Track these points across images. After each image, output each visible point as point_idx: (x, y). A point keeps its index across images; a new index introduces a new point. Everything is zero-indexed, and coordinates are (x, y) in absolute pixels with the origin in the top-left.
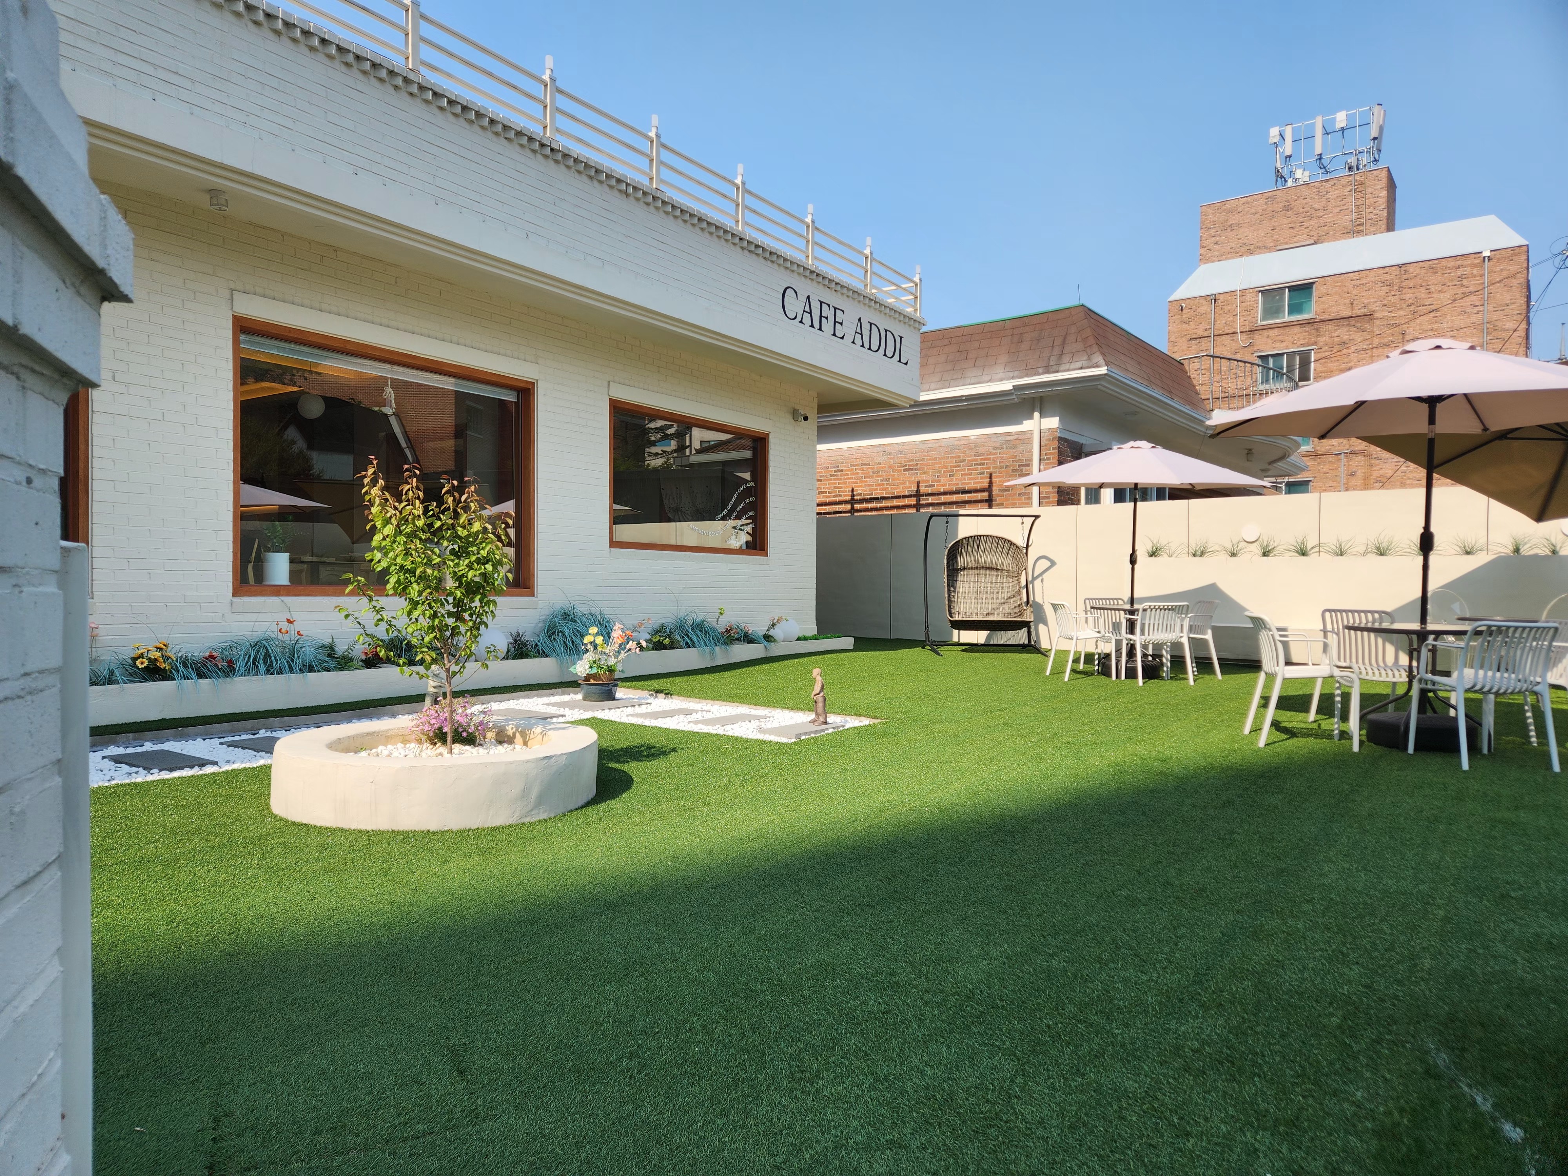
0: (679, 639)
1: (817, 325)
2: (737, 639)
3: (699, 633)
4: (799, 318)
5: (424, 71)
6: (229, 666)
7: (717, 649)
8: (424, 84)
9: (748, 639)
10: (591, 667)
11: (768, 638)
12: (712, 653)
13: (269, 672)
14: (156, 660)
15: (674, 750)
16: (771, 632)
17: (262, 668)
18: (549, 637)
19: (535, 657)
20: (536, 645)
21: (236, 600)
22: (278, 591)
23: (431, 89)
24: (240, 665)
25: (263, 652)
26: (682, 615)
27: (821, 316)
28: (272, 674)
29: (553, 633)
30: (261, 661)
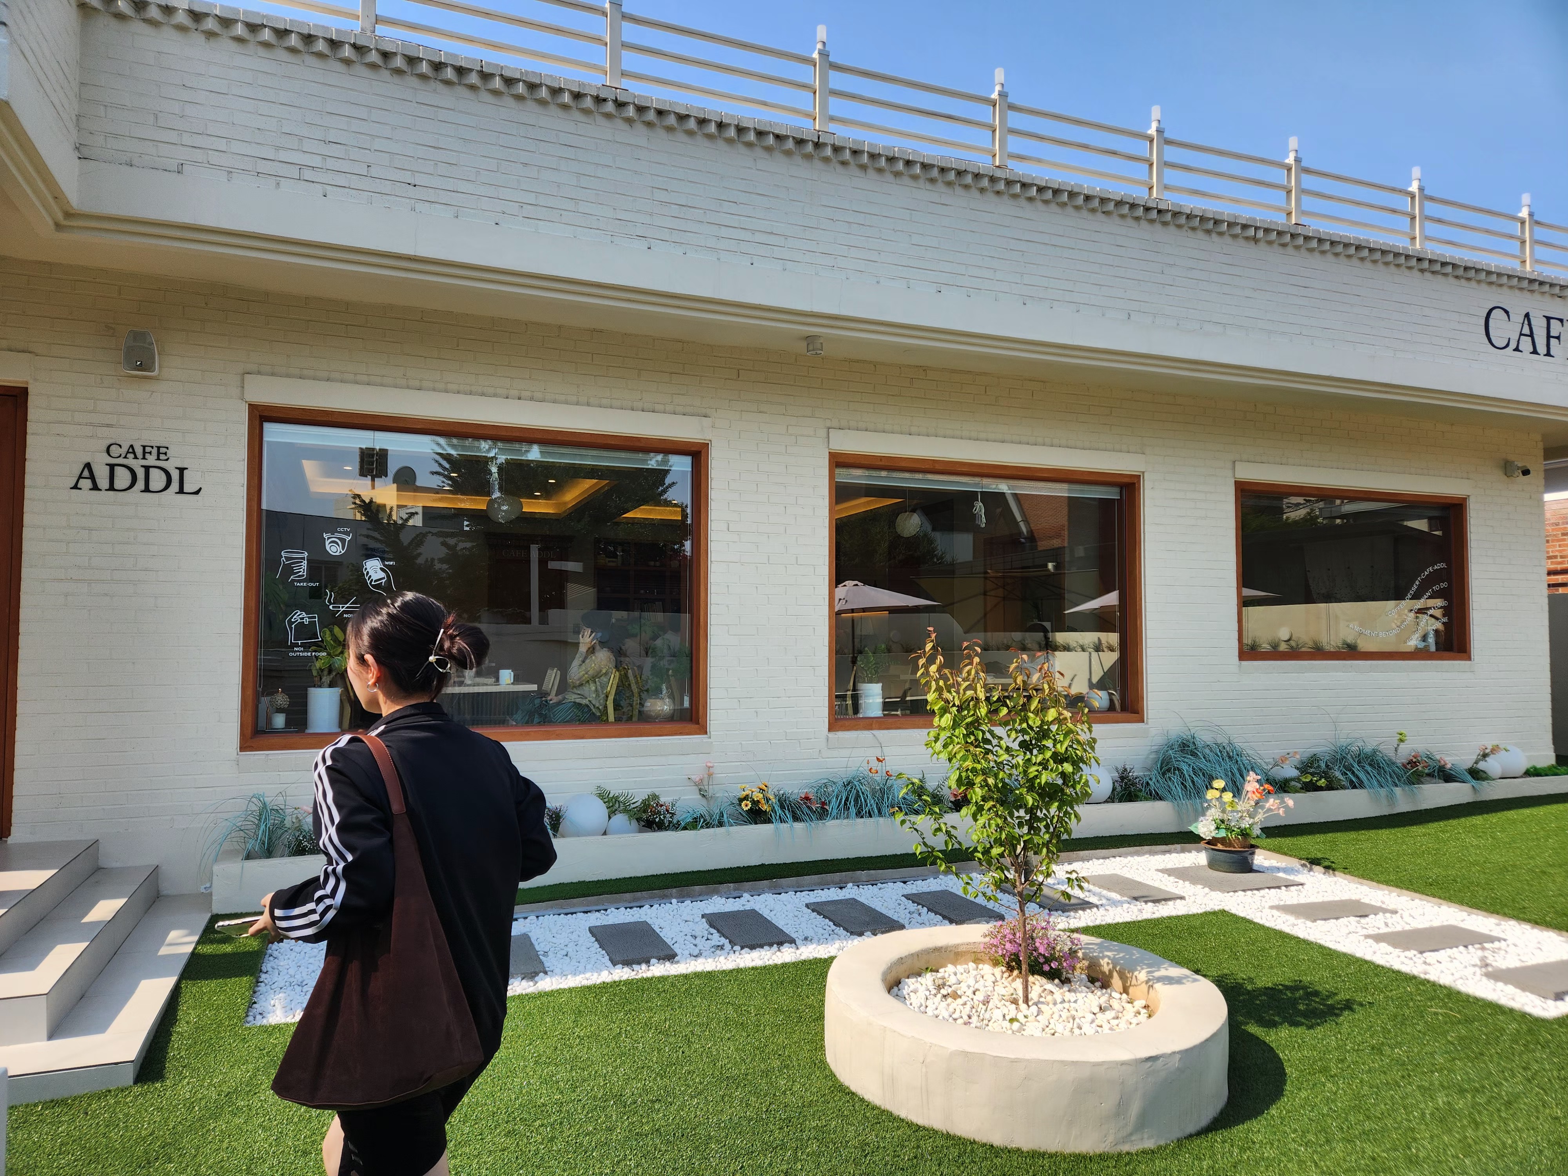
0: (1341, 777)
1: (1542, 348)
2: (1428, 775)
3: (1369, 769)
4: (1513, 345)
5: (1011, 164)
6: (822, 808)
7: (1398, 791)
8: (1012, 178)
9: (1446, 776)
10: (1218, 828)
11: (1476, 774)
12: (1391, 797)
13: (859, 814)
14: (758, 801)
15: (1348, 1006)
16: (1482, 766)
17: (853, 810)
18: (1164, 774)
19: (1146, 799)
20: (1148, 783)
21: (832, 735)
22: (871, 724)
23: (1019, 182)
24: (832, 807)
25: (854, 792)
26: (1343, 742)
27: (1549, 337)
28: (862, 817)
29: (1169, 770)
30: (852, 803)
